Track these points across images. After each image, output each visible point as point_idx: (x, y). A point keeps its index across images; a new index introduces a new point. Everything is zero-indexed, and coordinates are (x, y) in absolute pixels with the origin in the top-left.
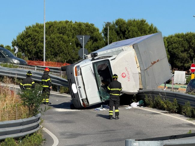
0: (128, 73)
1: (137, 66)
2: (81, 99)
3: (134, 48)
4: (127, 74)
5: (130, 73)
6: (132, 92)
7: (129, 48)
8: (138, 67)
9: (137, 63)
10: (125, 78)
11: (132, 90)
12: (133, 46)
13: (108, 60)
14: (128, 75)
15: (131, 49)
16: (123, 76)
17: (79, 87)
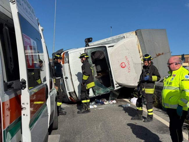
0: (129, 63)
1: (140, 55)
2: (68, 92)
3: (136, 34)
4: (127, 64)
5: (131, 63)
6: (133, 85)
7: (131, 35)
8: (140, 57)
9: (140, 52)
10: (124, 68)
11: (132, 83)
12: (136, 32)
13: (105, 47)
14: (129, 66)
15: (133, 36)
16: (122, 67)
17: (66, 77)
